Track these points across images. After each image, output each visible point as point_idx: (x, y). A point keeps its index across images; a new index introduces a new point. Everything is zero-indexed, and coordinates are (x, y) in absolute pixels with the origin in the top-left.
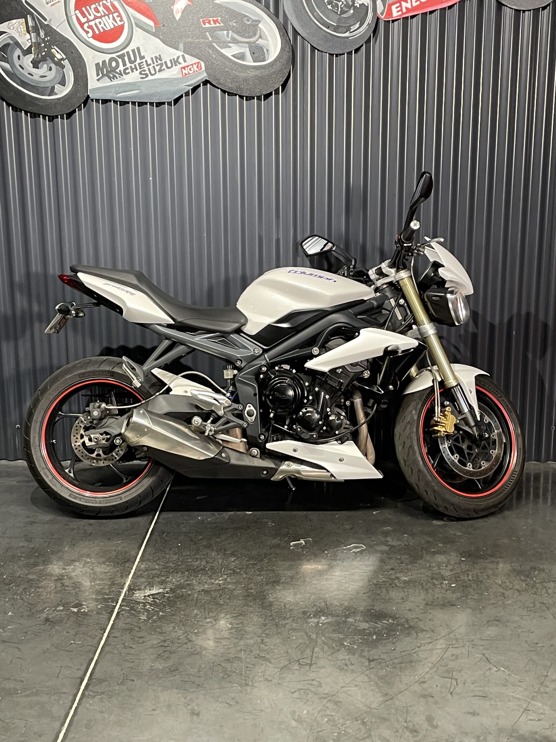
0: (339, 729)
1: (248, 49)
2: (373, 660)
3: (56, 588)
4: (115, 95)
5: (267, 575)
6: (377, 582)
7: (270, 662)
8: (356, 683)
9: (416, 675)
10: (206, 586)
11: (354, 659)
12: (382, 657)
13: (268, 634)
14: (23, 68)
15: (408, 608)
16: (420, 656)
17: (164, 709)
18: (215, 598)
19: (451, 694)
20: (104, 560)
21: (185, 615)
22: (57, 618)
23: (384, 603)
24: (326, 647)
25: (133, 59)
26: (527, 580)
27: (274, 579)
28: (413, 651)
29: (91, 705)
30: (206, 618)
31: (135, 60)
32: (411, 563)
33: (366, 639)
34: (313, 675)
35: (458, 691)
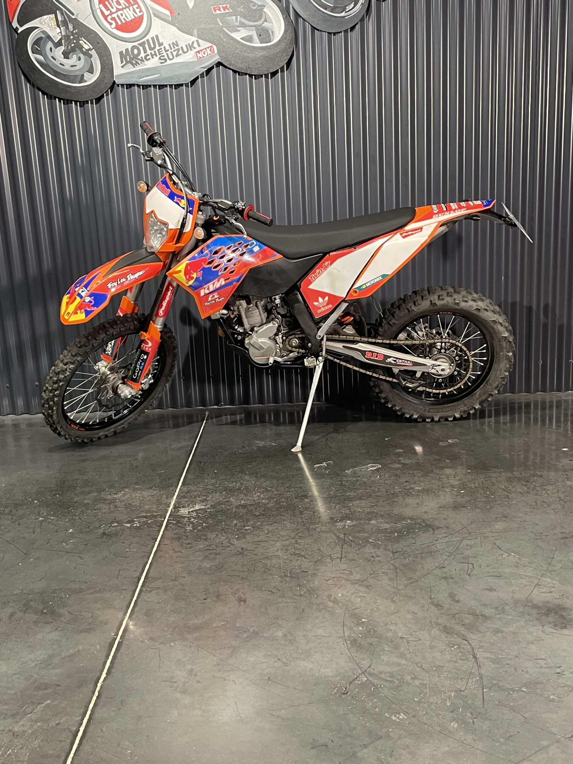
1: (255, 32)
2: (397, 552)
3: (110, 509)
4: (138, 79)
5: (296, 491)
6: (394, 492)
7: (305, 558)
8: (383, 571)
9: (436, 562)
10: (243, 502)
11: (379, 552)
12: (404, 549)
13: (301, 536)
14: (55, 59)
15: (423, 511)
16: (438, 547)
17: (214, 599)
18: (251, 511)
19: (469, 575)
20: (150, 486)
21: (225, 525)
22: (113, 532)
23: (402, 508)
24: (353, 544)
25: (152, 46)
26: (527, 485)
27: (303, 494)
28: (431, 544)
29: (148, 597)
30: (244, 526)
31: (155, 48)
32: (422, 476)
33: (388, 536)
34: (345, 566)
35: (476, 573)
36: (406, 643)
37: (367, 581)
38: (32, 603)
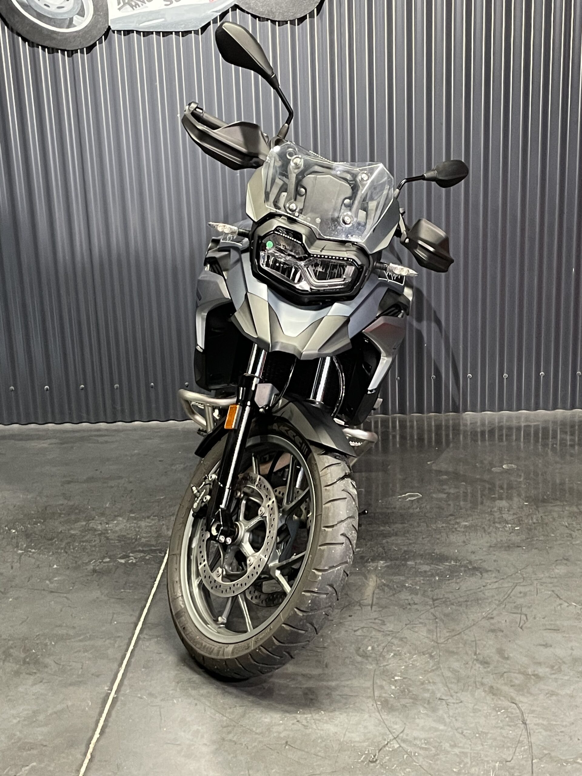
0: (406, 662)
2: (437, 599)
3: (100, 541)
4: (138, 25)
8: (421, 621)
9: (483, 612)
11: (416, 599)
12: (446, 596)
14: (39, 0)
15: (470, 550)
16: (486, 594)
19: (521, 628)
20: (147, 514)
22: (104, 569)
23: (444, 546)
24: (386, 588)
28: (479, 590)
29: (148, 647)
33: (428, 580)
34: (376, 615)
35: (529, 626)
36: (446, 706)
37: (402, 633)
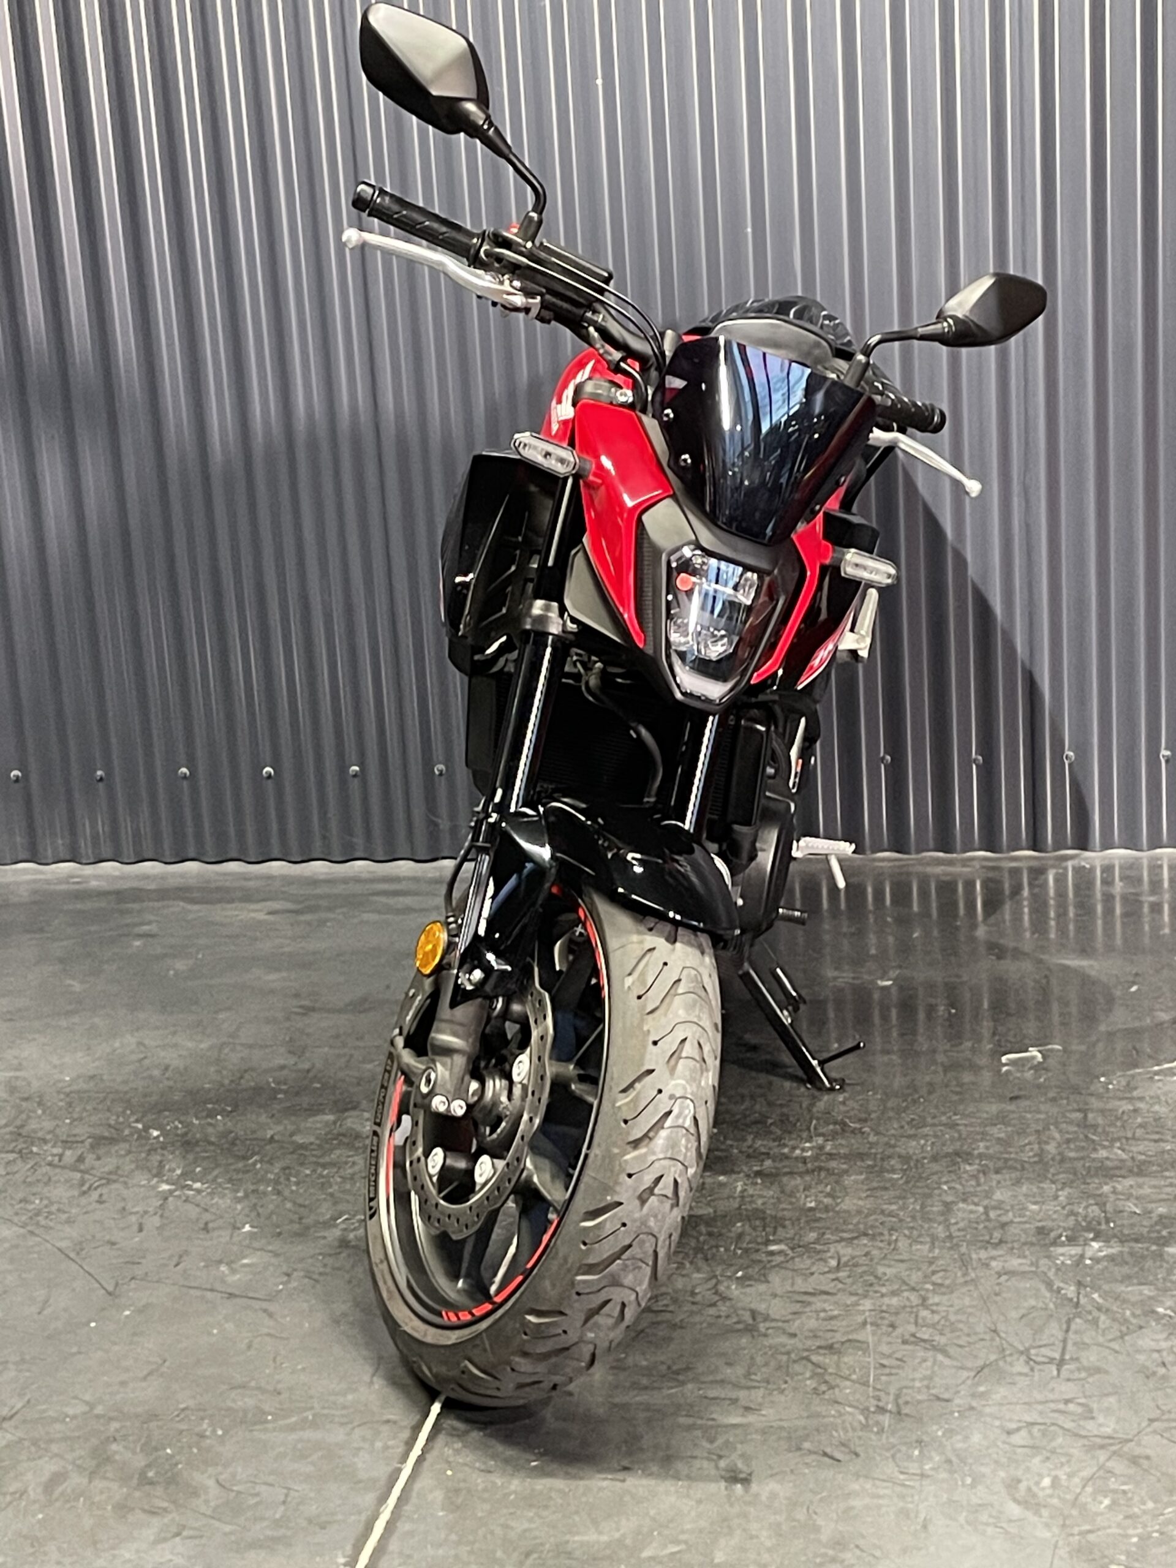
5: (936, 1136)
7: (947, 1355)
10: (768, 1164)
13: (941, 1285)
17: (654, 1468)
18: (791, 1194)
24: (1103, 1317)
27: (957, 1147)
30: (768, 1242)
34: (1068, 1390)
37: (1139, 1444)
38: (114, 1447)
